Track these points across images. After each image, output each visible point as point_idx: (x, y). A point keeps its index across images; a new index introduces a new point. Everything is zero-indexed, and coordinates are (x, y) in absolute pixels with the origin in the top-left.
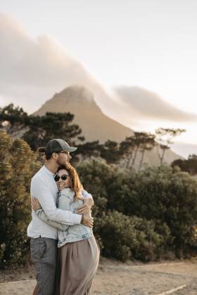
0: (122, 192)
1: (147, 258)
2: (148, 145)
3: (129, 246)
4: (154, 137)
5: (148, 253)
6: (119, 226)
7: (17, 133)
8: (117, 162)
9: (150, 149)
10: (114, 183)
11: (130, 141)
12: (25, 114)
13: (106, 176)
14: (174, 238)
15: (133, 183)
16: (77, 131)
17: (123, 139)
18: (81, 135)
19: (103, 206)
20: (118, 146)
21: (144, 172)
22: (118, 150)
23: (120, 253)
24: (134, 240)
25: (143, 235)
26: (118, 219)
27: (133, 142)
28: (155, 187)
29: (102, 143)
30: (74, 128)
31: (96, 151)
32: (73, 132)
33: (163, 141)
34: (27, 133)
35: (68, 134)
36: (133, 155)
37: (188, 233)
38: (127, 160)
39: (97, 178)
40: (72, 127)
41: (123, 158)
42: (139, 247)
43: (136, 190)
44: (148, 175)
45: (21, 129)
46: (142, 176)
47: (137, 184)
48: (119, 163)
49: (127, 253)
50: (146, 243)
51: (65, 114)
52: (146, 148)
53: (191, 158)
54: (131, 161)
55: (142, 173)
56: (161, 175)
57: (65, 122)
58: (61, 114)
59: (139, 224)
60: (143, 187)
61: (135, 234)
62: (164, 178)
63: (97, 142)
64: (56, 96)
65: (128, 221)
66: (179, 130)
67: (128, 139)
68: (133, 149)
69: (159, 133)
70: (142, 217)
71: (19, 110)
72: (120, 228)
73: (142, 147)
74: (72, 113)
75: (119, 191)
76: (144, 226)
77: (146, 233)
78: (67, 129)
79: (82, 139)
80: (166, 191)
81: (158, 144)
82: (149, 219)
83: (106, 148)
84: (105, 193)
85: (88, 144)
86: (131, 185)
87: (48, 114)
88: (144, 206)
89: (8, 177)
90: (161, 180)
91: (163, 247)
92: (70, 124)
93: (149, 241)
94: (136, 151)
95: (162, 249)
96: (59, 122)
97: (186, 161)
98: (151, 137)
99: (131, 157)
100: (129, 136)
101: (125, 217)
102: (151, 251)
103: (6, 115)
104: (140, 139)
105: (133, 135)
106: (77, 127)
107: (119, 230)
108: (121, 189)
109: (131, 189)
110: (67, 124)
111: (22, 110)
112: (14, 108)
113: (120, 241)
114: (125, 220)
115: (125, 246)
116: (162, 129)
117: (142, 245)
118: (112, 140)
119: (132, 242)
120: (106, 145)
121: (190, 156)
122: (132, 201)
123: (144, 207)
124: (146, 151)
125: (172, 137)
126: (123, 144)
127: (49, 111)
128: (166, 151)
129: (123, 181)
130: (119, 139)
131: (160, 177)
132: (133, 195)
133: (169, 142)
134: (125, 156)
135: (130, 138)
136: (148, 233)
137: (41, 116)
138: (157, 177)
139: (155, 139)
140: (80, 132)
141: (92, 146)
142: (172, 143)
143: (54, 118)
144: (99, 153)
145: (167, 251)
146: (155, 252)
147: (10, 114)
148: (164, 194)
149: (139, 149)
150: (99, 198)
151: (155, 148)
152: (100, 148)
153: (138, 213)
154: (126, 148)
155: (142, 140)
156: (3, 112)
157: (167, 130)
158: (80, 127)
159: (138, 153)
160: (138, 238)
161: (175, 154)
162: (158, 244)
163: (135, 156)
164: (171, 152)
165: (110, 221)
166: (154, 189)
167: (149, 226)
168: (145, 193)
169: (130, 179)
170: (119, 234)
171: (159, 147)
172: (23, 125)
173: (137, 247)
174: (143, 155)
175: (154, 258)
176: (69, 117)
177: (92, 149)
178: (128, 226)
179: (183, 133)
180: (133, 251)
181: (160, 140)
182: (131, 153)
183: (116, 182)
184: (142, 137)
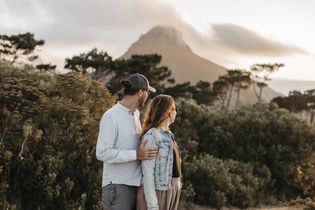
0: (215, 134)
1: (244, 203)
2: (244, 84)
3: (225, 192)
4: (249, 74)
5: (245, 198)
6: (211, 170)
7: (102, 79)
8: (210, 103)
9: (245, 88)
10: (206, 125)
11: (223, 80)
12: (110, 58)
13: (196, 117)
14: (275, 181)
15: (226, 124)
16: (167, 73)
17: (216, 79)
18: (171, 77)
19: (195, 150)
20: (211, 86)
21: (238, 111)
22: (211, 90)
23: (214, 200)
24: (230, 184)
25: (239, 179)
26: (209, 162)
27: (227, 82)
28: (250, 127)
29: (193, 84)
30: (162, 70)
31: (187, 93)
32: (162, 74)
33: (260, 78)
34: (113, 78)
35: (156, 76)
36: (228, 95)
37: (291, 174)
38: (222, 101)
39: (187, 121)
40: (160, 69)
41: (218, 99)
42: (235, 192)
43: (230, 131)
44: (242, 114)
45: (107, 74)
46: (236, 116)
47: (231, 124)
48: (213, 105)
49: (222, 198)
50: (243, 188)
51: (152, 55)
52: (241, 87)
53: (292, 94)
54: (226, 102)
55: (236, 112)
56: (257, 113)
57: (152, 64)
58: (148, 56)
59: (235, 167)
60: (238, 127)
61: (229, 179)
62: (260, 116)
63: (189, 83)
64: (143, 38)
65: (222, 164)
66: (276, 65)
67: (221, 78)
68: (227, 89)
69: (255, 69)
70: (239, 160)
71: (103, 54)
72: (213, 172)
73: (237, 86)
74: (159, 54)
75: (211, 133)
76: (241, 170)
77: (243, 177)
78: (155, 71)
79: (172, 81)
80: (265, 131)
81: (254, 82)
82: (246, 162)
83: (198, 89)
84: (195, 136)
85: (179, 86)
86: (225, 126)
87: (133, 57)
88: (241, 148)
89: (85, 122)
90: (257, 119)
91: (263, 191)
92: (158, 66)
93: (246, 185)
94: (231, 91)
95: (261, 194)
96: (146, 64)
97: (286, 98)
98: (246, 74)
99: (226, 97)
100: (222, 75)
101: (218, 160)
102: (249, 196)
103: (90, 61)
104: (234, 78)
105: (227, 73)
106: (166, 69)
107: (212, 175)
108: (213, 131)
109: (225, 130)
110: (155, 66)
111: (106, 55)
112: (98, 53)
113: (213, 187)
114: (219, 163)
115: (219, 191)
116: (258, 65)
117: (238, 190)
118: (204, 80)
119: (227, 186)
120: (198, 86)
121: (290, 92)
122: (227, 143)
123: (240, 150)
124: (242, 90)
125: (269, 73)
126: (216, 84)
127: (135, 54)
128: (264, 88)
129: (215, 122)
130: (212, 79)
131: (256, 116)
132: (228, 137)
133: (266, 79)
134: (219, 96)
135: (223, 77)
136: (245, 176)
137: (126, 59)
138: (253, 116)
139: (251, 77)
140: (170, 74)
141: (183, 88)
142: (270, 79)
143: (140, 60)
144: (191, 95)
145: (268, 196)
146: (254, 197)
147: (94, 60)
148: (262, 134)
149: (235, 89)
150: (189, 141)
151: (252, 86)
152: (192, 89)
153: (234, 155)
154: (220, 88)
155: (237, 78)
156: (87, 57)
157: (263, 66)
158: (169, 69)
159: (233, 92)
160: (233, 182)
161: (274, 92)
162: (257, 188)
163: (230, 96)
164: (270, 89)
165: (201, 165)
166: (250, 129)
167: (245, 169)
168: (241, 134)
169: (223, 120)
170: (211, 179)
171: (256, 85)
172: (108, 70)
173: (232, 192)
174: (238, 94)
175: (253, 203)
176: (157, 58)
177: (184, 91)
178: (222, 169)
179: (281, 68)
180: (229, 196)
181: (257, 77)
182: (225, 93)
183: (208, 123)
184: (236, 75)
